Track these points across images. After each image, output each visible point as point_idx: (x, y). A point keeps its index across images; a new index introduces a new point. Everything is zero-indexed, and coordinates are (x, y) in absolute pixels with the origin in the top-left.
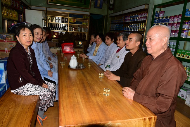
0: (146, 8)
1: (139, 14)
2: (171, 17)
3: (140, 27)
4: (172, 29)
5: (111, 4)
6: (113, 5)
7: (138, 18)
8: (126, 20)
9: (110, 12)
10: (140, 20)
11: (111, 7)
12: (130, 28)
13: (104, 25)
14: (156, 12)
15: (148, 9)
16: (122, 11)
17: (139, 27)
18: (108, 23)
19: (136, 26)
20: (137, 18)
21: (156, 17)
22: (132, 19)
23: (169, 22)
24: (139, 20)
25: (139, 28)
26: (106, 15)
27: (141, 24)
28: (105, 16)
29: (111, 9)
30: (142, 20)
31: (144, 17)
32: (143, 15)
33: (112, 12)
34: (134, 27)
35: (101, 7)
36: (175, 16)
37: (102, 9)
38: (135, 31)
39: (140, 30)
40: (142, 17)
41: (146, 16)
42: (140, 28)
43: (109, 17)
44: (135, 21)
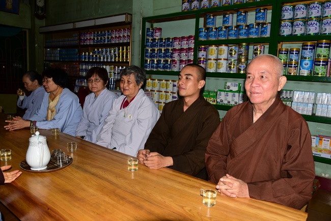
0: (129, 21)
1: (112, 31)
2: (175, 39)
3: (119, 54)
4: (181, 59)
5: (38, 7)
6: (44, 9)
7: (112, 37)
8: (85, 40)
9: (38, 22)
10: (117, 42)
11: (40, 12)
12: (96, 56)
13: (26, 49)
14: (147, 29)
15: (132, 23)
16: (73, 22)
17: (115, 55)
18: (36, 45)
19: (108, 53)
20: (108, 38)
21: (148, 37)
22: (98, 39)
23: (174, 48)
24: (113, 42)
25: (115, 57)
26: (29, 29)
27: (119, 49)
28: (27, 31)
29: (40, 18)
30: (121, 42)
31: (124, 36)
32: (122, 32)
33: (43, 22)
34: (104, 53)
35: (15, 11)
36: (183, 38)
37: (18, 14)
38: (107, 62)
39: (119, 60)
40: (120, 36)
41: (128, 36)
42: (119, 57)
43: (41, 33)
44: (106, 42)
